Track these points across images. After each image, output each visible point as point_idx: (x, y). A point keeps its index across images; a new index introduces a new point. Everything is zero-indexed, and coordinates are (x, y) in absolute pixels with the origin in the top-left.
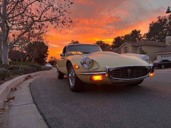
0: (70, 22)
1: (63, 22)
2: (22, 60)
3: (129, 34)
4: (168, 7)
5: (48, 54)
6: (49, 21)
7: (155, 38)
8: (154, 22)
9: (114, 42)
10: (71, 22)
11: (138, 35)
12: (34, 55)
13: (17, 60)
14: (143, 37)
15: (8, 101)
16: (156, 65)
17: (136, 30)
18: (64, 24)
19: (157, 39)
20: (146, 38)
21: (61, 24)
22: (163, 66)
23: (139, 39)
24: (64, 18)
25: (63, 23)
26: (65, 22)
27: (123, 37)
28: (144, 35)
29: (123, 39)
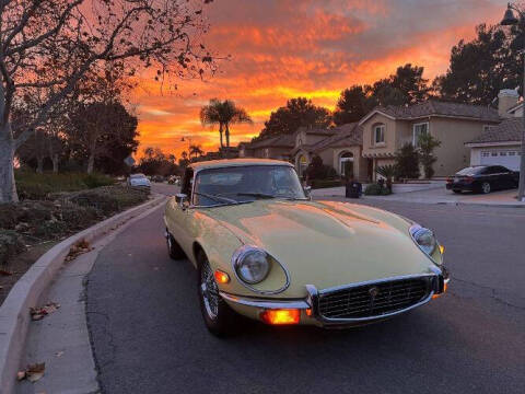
0: (205, 59)
1: (181, 60)
2: (55, 161)
3: (388, 77)
4: (509, 7)
5: (136, 144)
6: (137, 57)
7: (468, 91)
8: (465, 43)
9: (341, 104)
10: (207, 59)
11: (416, 81)
12: (93, 147)
13: (40, 161)
14: (431, 89)
15: (25, 378)
16: (466, 183)
17: (410, 65)
18: (185, 66)
19: (474, 94)
20: (441, 93)
21: (174, 66)
22: (487, 187)
23: (420, 95)
24: (185, 47)
25: (181, 63)
26: (188, 60)
27: (369, 88)
28: (434, 84)
29: (370, 94)
